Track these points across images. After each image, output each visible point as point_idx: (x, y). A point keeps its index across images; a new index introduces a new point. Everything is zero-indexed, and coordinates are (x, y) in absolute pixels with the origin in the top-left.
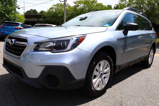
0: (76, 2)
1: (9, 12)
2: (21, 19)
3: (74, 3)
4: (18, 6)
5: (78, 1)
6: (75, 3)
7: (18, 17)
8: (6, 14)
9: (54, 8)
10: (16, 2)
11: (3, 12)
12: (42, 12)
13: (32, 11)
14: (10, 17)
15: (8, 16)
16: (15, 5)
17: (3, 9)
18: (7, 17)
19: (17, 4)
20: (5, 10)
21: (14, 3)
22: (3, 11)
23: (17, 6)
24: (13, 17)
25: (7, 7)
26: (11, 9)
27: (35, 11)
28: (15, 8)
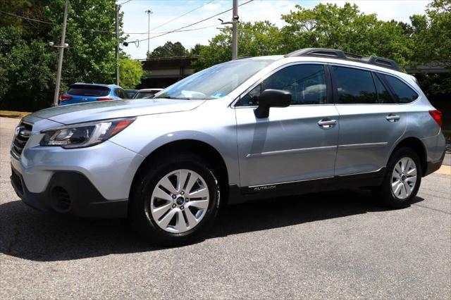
0: (289, 17)
1: (100, 55)
2: (133, 73)
3: (284, 20)
4: (125, 39)
5: (297, 13)
6: (286, 18)
7: (125, 66)
8: (92, 61)
9: (226, 37)
10: (120, 28)
11: (85, 56)
12: (198, 49)
13: (170, 48)
14: (102, 68)
15: (97, 67)
16: (115, 36)
17: (86, 48)
18: (93, 70)
19: (122, 33)
20: (92, 51)
21: (115, 31)
22: (86, 53)
23: (123, 36)
24: (111, 69)
25: (96, 43)
26: (106, 47)
27: (178, 48)
28: (116, 43)
